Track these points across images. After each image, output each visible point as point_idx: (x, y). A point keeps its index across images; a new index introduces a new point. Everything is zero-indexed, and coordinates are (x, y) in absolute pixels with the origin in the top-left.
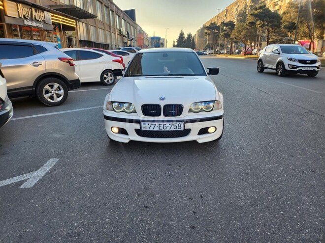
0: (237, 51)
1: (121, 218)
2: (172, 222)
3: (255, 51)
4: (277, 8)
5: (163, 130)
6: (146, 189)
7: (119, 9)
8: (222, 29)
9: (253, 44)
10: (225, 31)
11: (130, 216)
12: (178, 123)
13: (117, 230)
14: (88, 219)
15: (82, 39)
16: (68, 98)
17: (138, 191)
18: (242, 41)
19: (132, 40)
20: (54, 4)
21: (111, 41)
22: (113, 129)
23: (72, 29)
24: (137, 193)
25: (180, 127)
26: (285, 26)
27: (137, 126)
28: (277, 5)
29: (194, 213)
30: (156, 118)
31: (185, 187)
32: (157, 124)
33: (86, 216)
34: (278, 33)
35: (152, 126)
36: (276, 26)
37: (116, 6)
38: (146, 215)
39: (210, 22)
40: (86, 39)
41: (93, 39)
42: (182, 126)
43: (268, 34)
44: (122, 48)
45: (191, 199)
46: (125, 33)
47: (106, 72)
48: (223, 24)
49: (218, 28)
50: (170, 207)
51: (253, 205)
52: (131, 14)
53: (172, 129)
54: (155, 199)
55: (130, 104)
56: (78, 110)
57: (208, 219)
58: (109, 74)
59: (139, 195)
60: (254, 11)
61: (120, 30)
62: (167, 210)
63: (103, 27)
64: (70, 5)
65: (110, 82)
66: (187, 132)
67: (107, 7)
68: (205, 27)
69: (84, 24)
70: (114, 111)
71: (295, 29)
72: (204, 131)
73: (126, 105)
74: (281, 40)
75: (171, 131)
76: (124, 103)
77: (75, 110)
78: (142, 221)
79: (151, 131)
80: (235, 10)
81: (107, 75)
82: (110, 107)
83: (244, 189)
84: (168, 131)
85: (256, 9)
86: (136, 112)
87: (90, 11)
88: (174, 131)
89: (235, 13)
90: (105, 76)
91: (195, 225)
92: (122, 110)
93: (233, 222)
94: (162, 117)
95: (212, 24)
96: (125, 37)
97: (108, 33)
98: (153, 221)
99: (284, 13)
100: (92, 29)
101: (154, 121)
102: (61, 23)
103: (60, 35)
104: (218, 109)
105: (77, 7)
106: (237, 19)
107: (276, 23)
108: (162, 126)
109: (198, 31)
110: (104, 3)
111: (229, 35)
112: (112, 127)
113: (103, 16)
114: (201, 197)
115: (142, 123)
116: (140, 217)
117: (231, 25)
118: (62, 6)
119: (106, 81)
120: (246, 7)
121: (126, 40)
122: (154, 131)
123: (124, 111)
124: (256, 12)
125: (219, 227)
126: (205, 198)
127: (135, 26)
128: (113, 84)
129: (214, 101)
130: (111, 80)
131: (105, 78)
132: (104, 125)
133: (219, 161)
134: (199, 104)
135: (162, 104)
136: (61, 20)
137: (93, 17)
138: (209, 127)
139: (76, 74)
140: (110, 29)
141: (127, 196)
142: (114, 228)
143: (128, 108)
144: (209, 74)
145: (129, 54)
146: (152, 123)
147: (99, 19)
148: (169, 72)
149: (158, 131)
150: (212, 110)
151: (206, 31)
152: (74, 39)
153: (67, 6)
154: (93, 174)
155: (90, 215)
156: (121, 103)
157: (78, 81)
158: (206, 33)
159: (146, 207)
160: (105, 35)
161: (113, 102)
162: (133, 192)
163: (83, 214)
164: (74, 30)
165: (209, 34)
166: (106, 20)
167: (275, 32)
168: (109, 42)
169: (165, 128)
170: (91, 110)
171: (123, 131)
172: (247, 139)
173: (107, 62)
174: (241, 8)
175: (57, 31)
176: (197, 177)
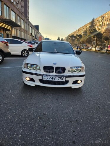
0: (82, 47)
1: (29, 134)
2: (61, 138)
3: (90, 48)
4: (100, 31)
5: (54, 80)
6: (44, 115)
7: (32, 25)
8: (77, 37)
9: (89, 45)
10: (78, 38)
11: (34, 133)
12: (62, 77)
13: (26, 144)
14: (8, 135)
15: (14, 36)
16: (4, 61)
17: (40, 116)
18: (85, 43)
19: (37, 38)
20: (1, 18)
21: (27, 38)
22: (26, 78)
23: (9, 30)
24: (39, 117)
25: (63, 80)
26: (104, 38)
27: (40, 77)
28: (100, 29)
29: (74, 132)
30: (51, 74)
31: (66, 114)
32: (52, 77)
33: (7, 132)
34: (100, 41)
35: (49, 78)
36: (100, 38)
37: (30, 23)
38: (45, 133)
39: (71, 34)
40: (15, 36)
41: (19, 36)
42: (65, 79)
43: (96, 41)
44: (32, 41)
45: (71, 122)
46: (34, 35)
47: (24, 50)
48: (77, 35)
49: (75, 37)
50: (59, 127)
51: (106, 127)
52: (37, 27)
53: (59, 80)
54: (50, 121)
55: (37, 65)
56: (8, 67)
57: (83, 137)
58: (26, 52)
59: (40, 118)
60: (91, 31)
61: (31, 34)
62: (58, 129)
63: (24, 31)
64: (9, 20)
65: (26, 55)
66: (67, 82)
67: (26, 23)
68: (69, 36)
69: (15, 29)
70: (28, 68)
71: (108, 40)
72: (75, 82)
73: (35, 66)
74: (101, 44)
75: (58, 81)
76: (34, 65)
77: (7, 68)
78: (42, 137)
79: (48, 81)
80: (82, 30)
81: (24, 52)
82: (26, 66)
83: (99, 116)
84: (57, 81)
85: (92, 30)
86: (40, 70)
87: (19, 24)
88: (60, 81)
89: (82, 31)
90: (23, 52)
91: (75, 141)
92: (33, 68)
93: (97, 138)
94: (54, 74)
95: (72, 35)
96: (34, 37)
97: (26, 34)
98: (49, 137)
99: (104, 33)
100: (18, 32)
101: (50, 75)
102: (4, 27)
103: (3, 33)
104: (83, 71)
105: (12, 21)
106: (83, 34)
107: (100, 37)
108: (54, 78)
109: (66, 38)
110: (25, 21)
111: (80, 40)
112: (26, 77)
113: (24, 27)
114: (77, 121)
115: (43, 76)
116: (41, 134)
117: (80, 36)
118: (5, 19)
119: (24, 55)
120: (87, 29)
121: (34, 38)
122: (49, 81)
123: (33, 69)
124: (92, 31)
125: (89, 142)
126: (79, 122)
127: (39, 33)
128: (27, 56)
129: (81, 67)
130: (26, 54)
131: (23, 54)
132: (22, 76)
133: (83, 99)
134: (74, 68)
135: (55, 66)
136: (4, 26)
137: (20, 26)
138: (78, 80)
139: (9, 49)
140: (27, 33)
141: (33, 119)
142: (25, 142)
143: (36, 68)
144: (76, 54)
145: (35, 44)
146: (49, 76)
147: (22, 27)
148: (57, 51)
149: (52, 81)
150: (80, 71)
151: (69, 38)
152: (10, 35)
153: (8, 20)
154: (13, 103)
155: (9, 131)
156: (32, 65)
157: (10, 53)
158: (70, 38)
159: (45, 127)
160: (25, 35)
161: (28, 64)
162: (36, 116)
163: (5, 130)
164: (10, 31)
165: (71, 39)
166: (26, 29)
167: (99, 41)
168: (26, 38)
169: (55, 79)
170: (15, 68)
171: (32, 80)
172: (95, 87)
173: (25, 46)
174: (85, 29)
175: (2, 31)
176: (72, 108)
